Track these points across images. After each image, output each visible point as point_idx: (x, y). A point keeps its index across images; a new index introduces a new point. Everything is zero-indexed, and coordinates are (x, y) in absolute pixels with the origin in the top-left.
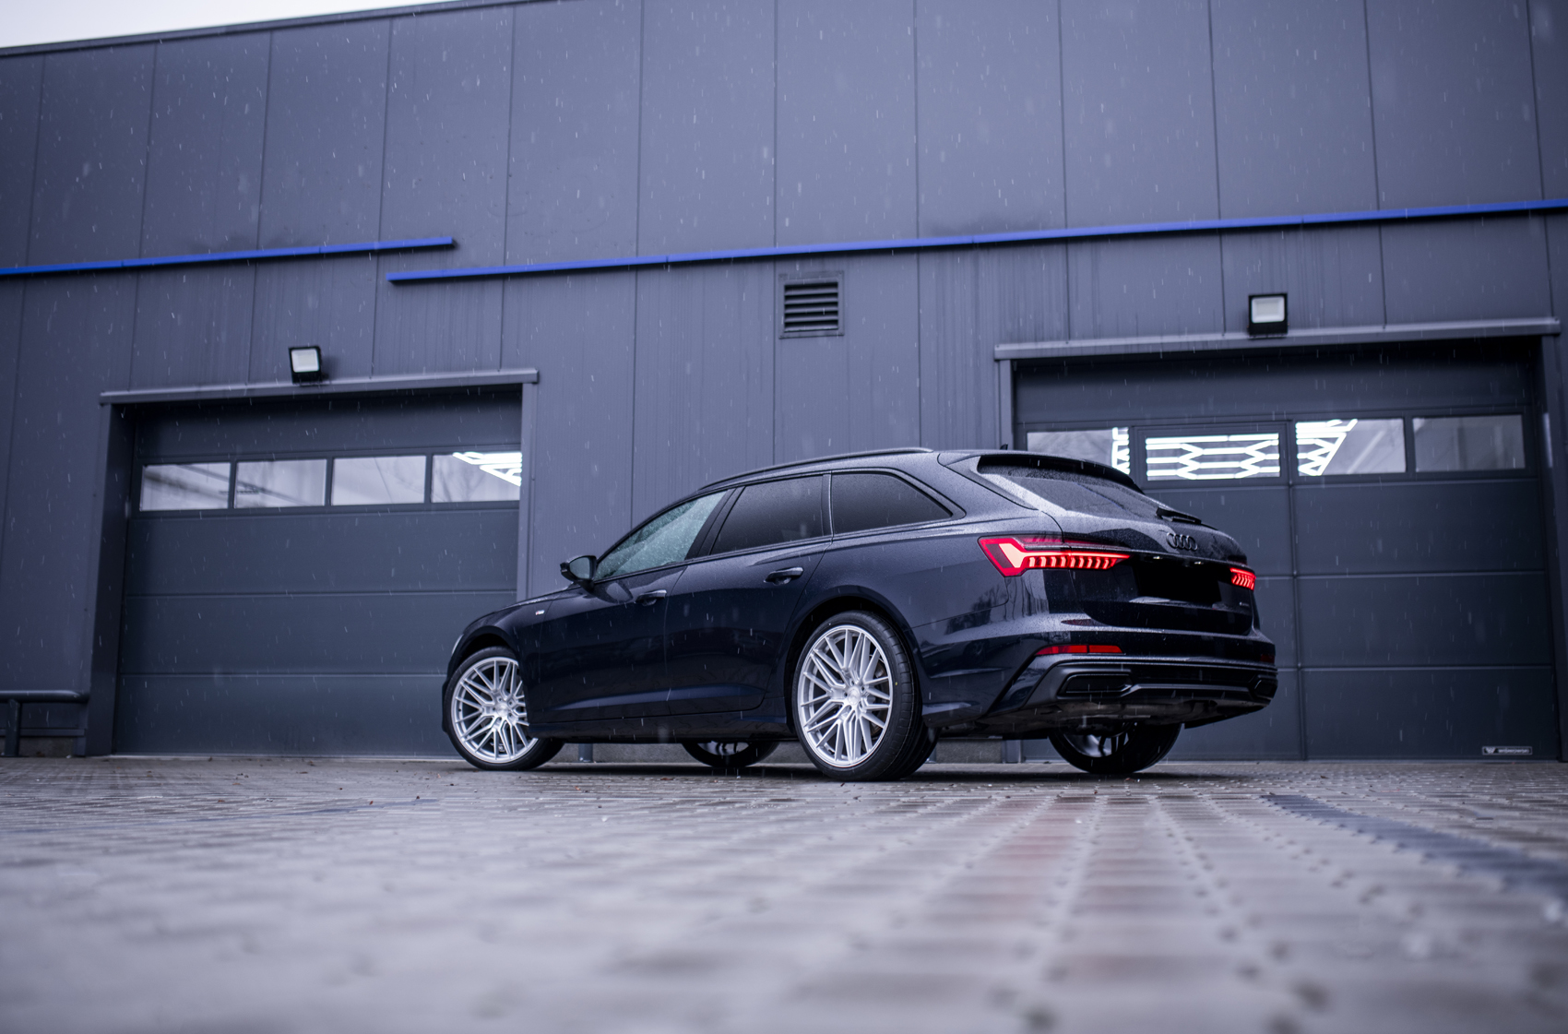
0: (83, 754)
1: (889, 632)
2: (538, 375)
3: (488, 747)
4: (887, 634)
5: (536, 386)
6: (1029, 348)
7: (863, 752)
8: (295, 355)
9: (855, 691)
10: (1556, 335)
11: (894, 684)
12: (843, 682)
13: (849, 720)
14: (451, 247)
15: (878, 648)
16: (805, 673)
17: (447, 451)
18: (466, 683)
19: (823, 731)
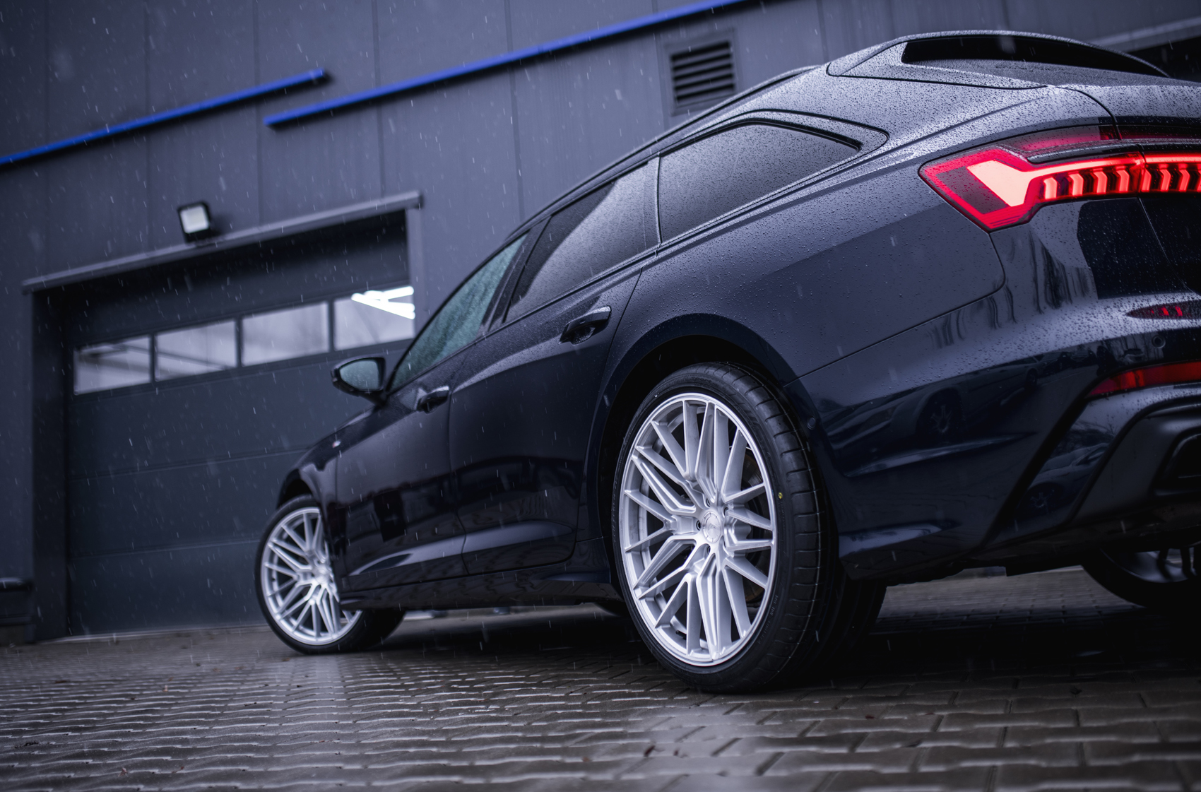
1: (759, 394)
2: (420, 197)
3: (308, 623)
4: (754, 398)
5: (420, 211)
7: (735, 636)
8: (184, 214)
9: (714, 517)
11: (775, 497)
12: (691, 504)
13: (706, 574)
14: (325, 80)
15: (741, 427)
16: (627, 492)
17: (347, 294)
18: (275, 545)
19: (667, 594)
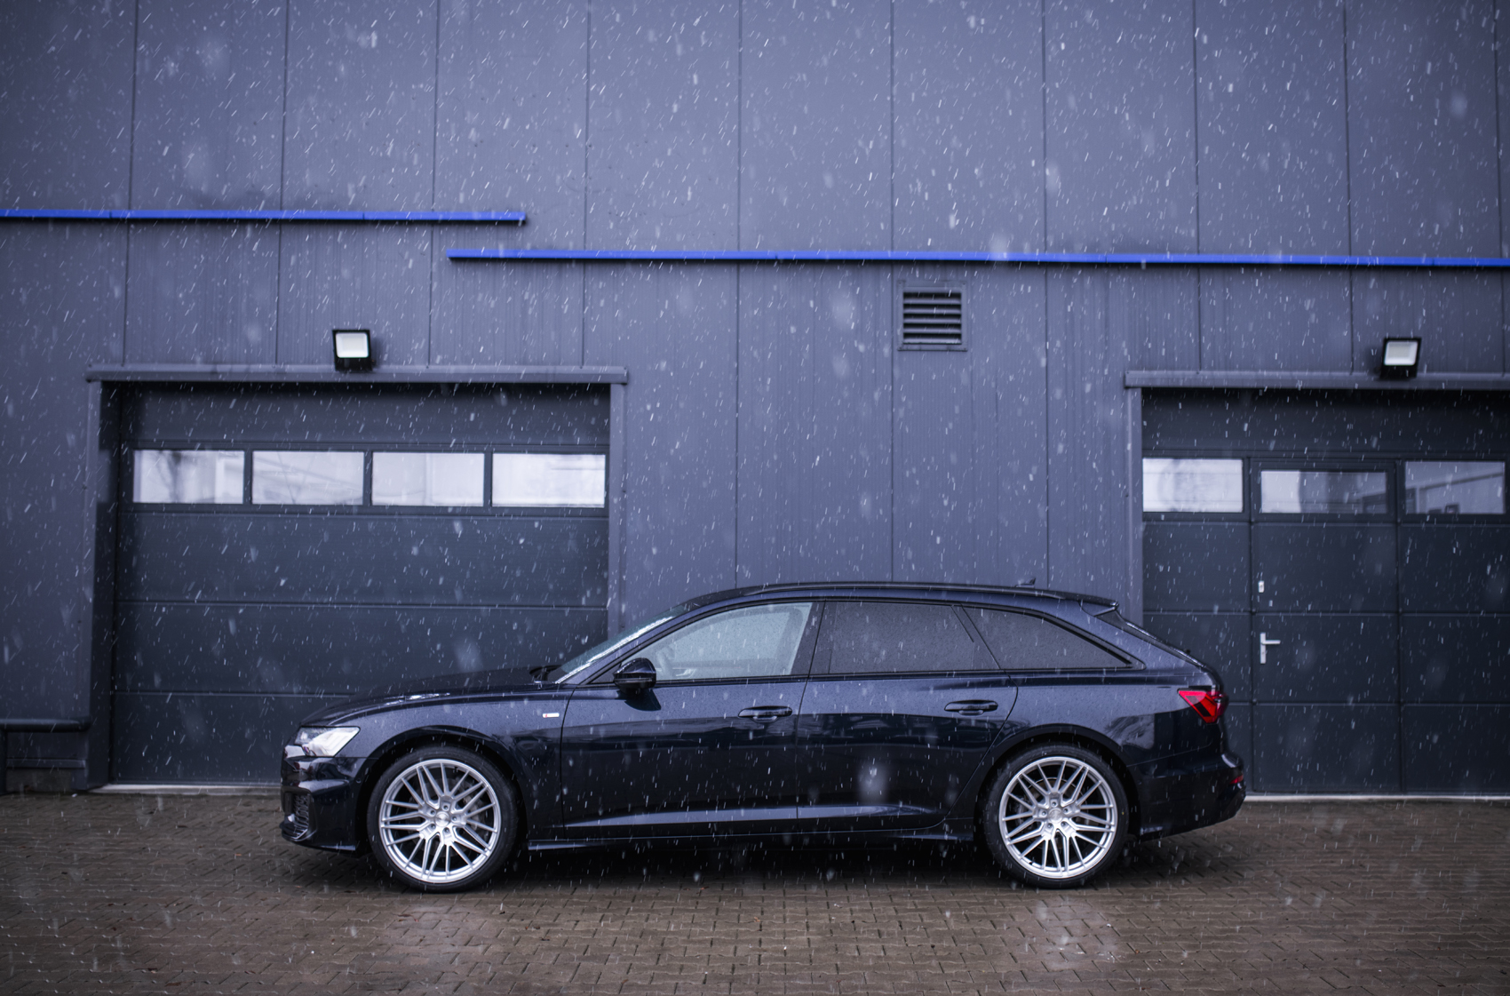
2: (628, 374)
5: (625, 387)
6: (1160, 377)
8: (339, 337)
14: (521, 223)
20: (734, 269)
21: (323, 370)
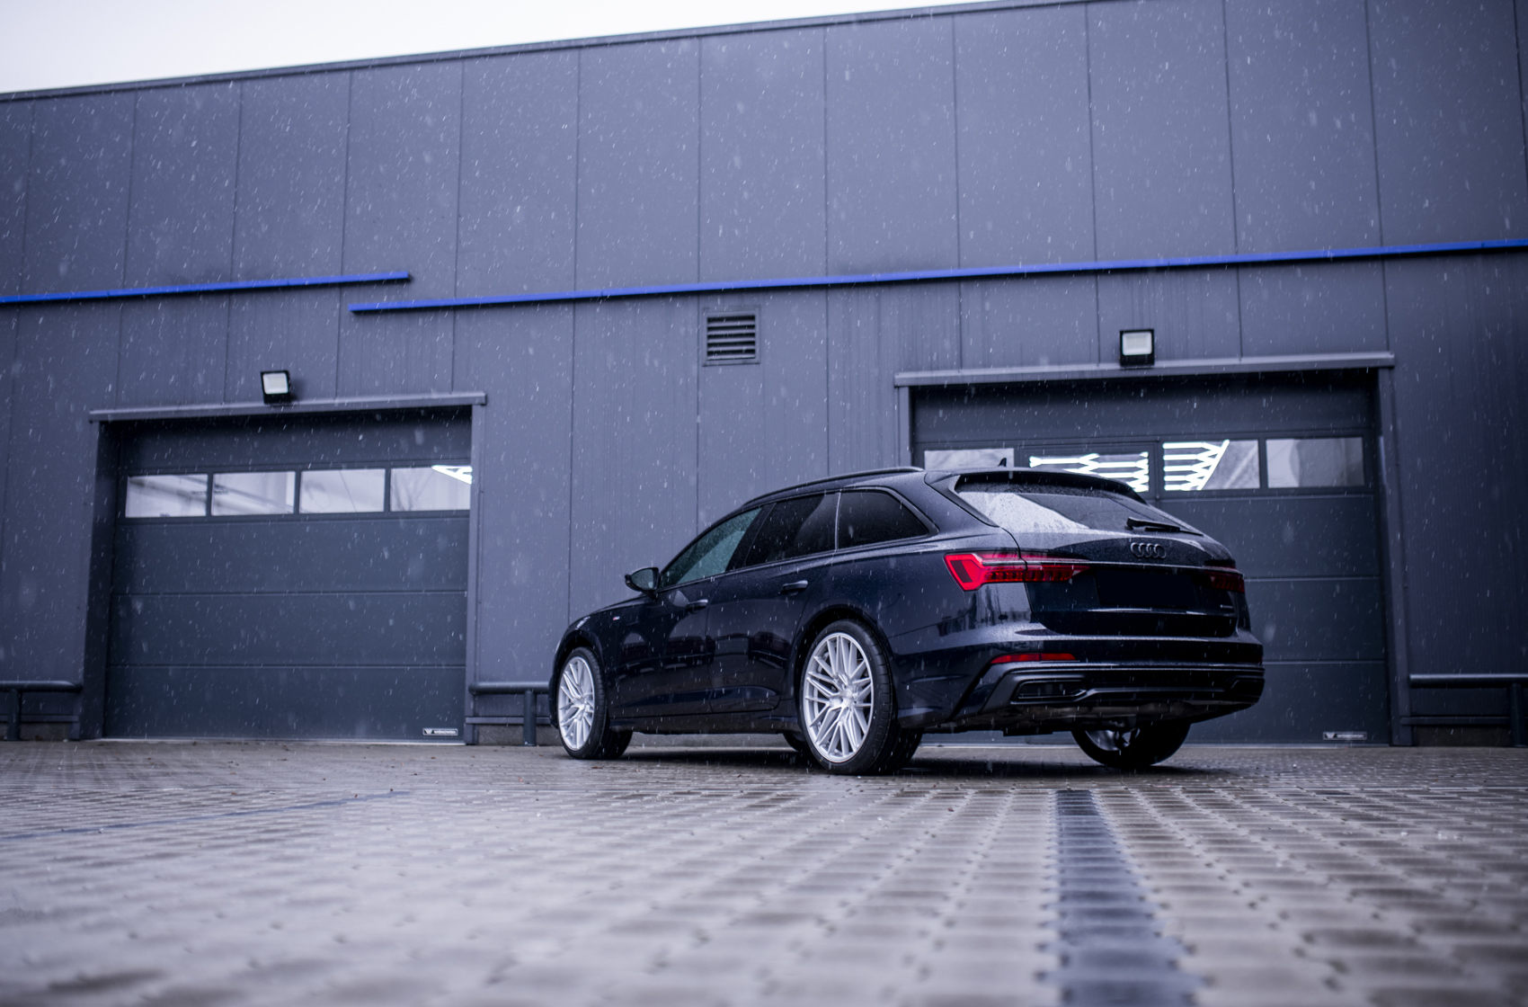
0: (77, 738)
2: (486, 397)
5: (484, 408)
6: (925, 376)
8: (266, 378)
10: (1391, 368)
14: (406, 281)
20: (571, 306)
21: (258, 406)
